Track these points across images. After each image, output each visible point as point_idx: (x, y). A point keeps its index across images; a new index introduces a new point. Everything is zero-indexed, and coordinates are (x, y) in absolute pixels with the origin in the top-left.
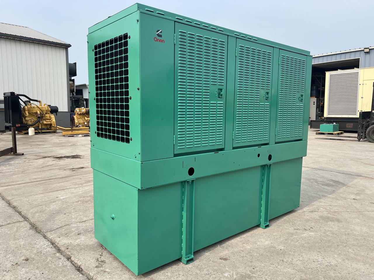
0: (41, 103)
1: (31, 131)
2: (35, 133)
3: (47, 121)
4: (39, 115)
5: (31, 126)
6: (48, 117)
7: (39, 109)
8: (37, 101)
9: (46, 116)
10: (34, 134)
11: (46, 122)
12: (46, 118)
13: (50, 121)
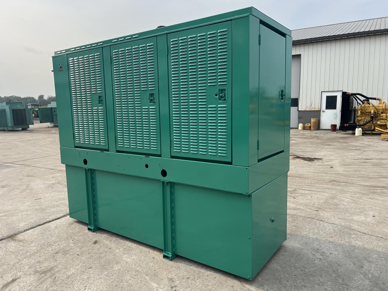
0: (380, 101)
1: (358, 131)
2: (363, 134)
3: (382, 121)
4: (372, 114)
5: (360, 126)
6: (384, 117)
7: (374, 108)
8: (375, 99)
9: (381, 116)
10: (361, 134)
11: (380, 123)
12: (381, 117)
13: (384, 122)
